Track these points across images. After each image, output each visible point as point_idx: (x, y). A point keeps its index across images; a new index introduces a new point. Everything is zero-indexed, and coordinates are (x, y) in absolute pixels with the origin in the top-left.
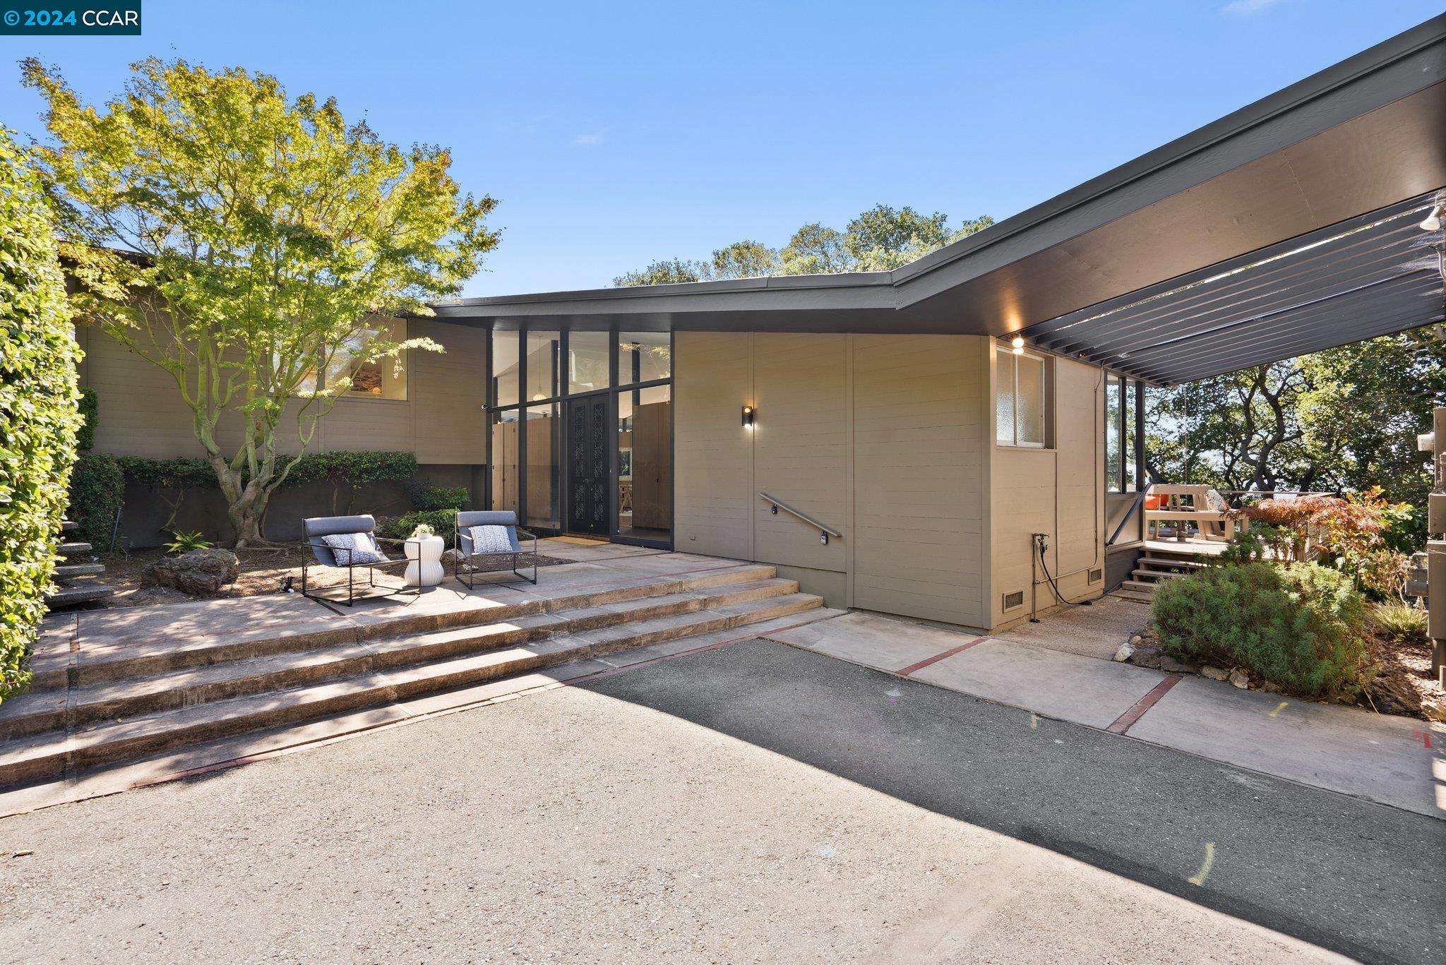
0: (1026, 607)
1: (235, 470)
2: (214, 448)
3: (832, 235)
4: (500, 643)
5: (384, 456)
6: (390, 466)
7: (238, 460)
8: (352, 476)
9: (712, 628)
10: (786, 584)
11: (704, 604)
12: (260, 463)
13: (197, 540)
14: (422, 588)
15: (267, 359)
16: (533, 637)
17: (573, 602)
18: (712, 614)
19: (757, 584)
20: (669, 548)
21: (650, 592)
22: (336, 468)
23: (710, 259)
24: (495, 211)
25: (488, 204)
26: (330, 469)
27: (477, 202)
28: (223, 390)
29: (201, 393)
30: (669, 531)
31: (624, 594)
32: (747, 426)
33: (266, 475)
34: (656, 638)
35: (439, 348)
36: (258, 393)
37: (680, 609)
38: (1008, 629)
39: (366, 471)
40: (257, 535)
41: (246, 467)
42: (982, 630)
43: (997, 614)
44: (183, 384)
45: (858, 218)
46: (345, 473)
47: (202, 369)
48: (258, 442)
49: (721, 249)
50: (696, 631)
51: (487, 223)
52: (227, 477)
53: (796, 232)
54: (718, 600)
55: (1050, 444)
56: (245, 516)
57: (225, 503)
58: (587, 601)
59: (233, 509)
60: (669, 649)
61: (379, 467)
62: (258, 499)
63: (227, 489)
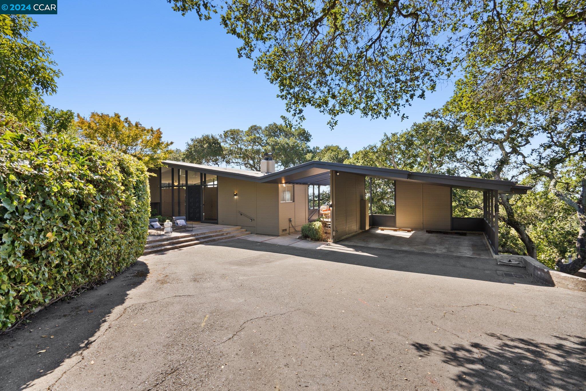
0: (288, 231)
3: (260, 128)
4: (191, 240)
9: (229, 238)
10: (244, 230)
11: (227, 234)
14: (172, 232)
16: (197, 239)
17: (202, 234)
18: (228, 235)
19: (237, 230)
20: (217, 223)
21: (216, 232)
23: (222, 133)
27: (169, 142)
30: (217, 220)
31: (211, 232)
32: (235, 197)
34: (219, 239)
37: (222, 235)
38: (283, 235)
42: (278, 236)
43: (281, 232)
45: (267, 126)
49: (226, 130)
50: (226, 238)
53: (250, 127)
54: (230, 233)
55: (294, 201)
58: (204, 234)
60: (221, 241)
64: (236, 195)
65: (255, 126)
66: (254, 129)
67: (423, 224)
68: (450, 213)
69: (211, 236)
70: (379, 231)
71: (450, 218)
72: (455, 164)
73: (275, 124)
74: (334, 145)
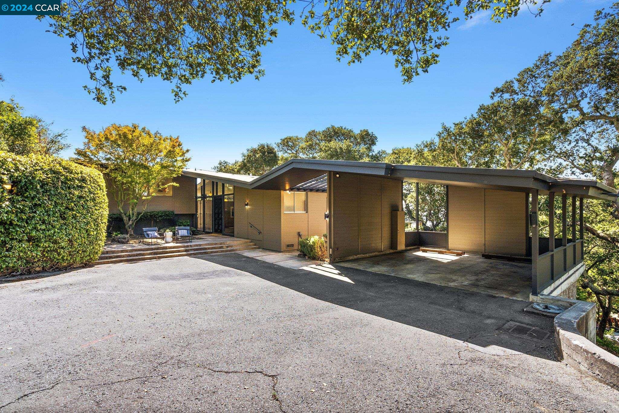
0: (295, 248)
1: (127, 216)
2: (122, 211)
5: (165, 212)
6: (167, 215)
7: (128, 214)
8: (156, 218)
9: (226, 251)
12: (133, 214)
13: (118, 234)
14: (167, 242)
15: (134, 191)
16: (186, 251)
18: (228, 249)
19: (245, 243)
20: (233, 236)
22: (152, 216)
24: (190, 152)
25: (188, 151)
26: (151, 216)
28: (124, 198)
29: (119, 198)
31: (211, 244)
32: (246, 207)
33: (134, 218)
34: (212, 252)
35: (178, 185)
36: (133, 199)
38: (287, 251)
39: (160, 216)
40: (132, 233)
41: (129, 215)
44: (115, 196)
46: (155, 217)
47: (120, 193)
48: (133, 209)
50: (222, 252)
51: (187, 156)
52: (125, 218)
55: (307, 212)
56: (129, 228)
57: (124, 225)
59: (127, 226)
61: (164, 215)
62: (133, 224)
63: (125, 221)
64: (247, 205)
65: (314, 131)
66: (312, 134)
67: (485, 245)
68: (524, 232)
69: (206, 249)
70: (420, 254)
71: (525, 238)
72: (559, 161)
73: (333, 127)
74: (405, 147)
